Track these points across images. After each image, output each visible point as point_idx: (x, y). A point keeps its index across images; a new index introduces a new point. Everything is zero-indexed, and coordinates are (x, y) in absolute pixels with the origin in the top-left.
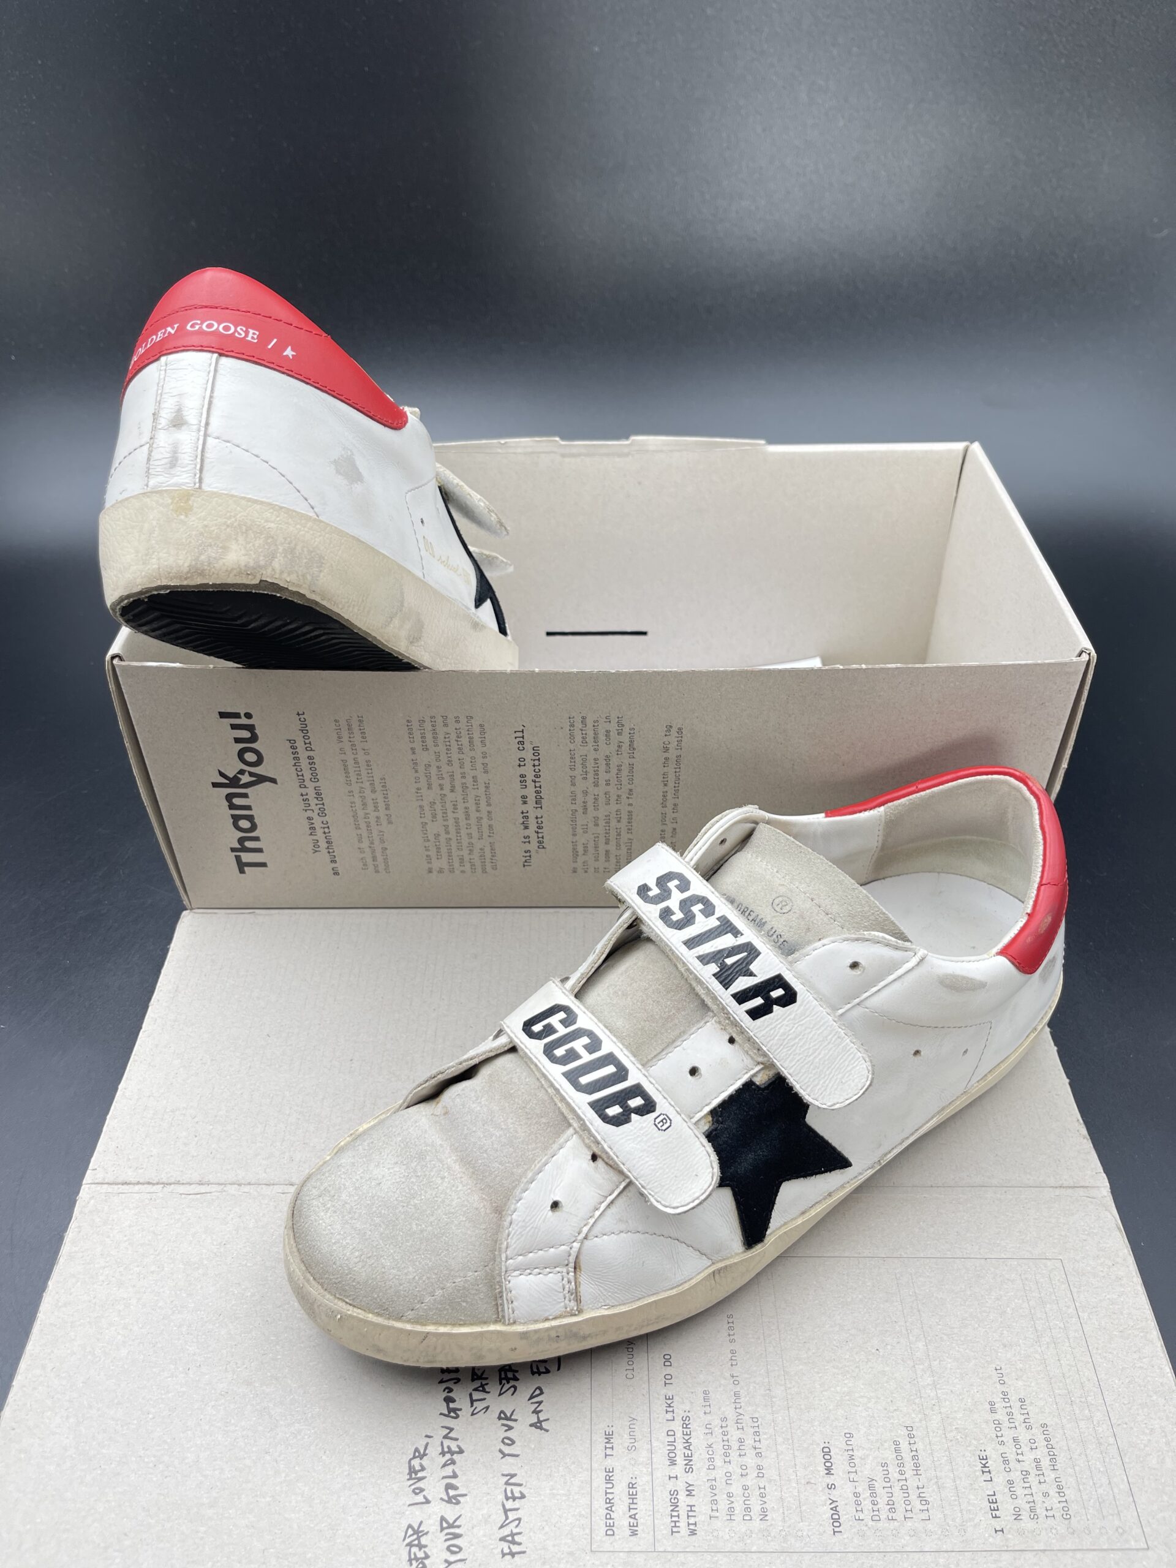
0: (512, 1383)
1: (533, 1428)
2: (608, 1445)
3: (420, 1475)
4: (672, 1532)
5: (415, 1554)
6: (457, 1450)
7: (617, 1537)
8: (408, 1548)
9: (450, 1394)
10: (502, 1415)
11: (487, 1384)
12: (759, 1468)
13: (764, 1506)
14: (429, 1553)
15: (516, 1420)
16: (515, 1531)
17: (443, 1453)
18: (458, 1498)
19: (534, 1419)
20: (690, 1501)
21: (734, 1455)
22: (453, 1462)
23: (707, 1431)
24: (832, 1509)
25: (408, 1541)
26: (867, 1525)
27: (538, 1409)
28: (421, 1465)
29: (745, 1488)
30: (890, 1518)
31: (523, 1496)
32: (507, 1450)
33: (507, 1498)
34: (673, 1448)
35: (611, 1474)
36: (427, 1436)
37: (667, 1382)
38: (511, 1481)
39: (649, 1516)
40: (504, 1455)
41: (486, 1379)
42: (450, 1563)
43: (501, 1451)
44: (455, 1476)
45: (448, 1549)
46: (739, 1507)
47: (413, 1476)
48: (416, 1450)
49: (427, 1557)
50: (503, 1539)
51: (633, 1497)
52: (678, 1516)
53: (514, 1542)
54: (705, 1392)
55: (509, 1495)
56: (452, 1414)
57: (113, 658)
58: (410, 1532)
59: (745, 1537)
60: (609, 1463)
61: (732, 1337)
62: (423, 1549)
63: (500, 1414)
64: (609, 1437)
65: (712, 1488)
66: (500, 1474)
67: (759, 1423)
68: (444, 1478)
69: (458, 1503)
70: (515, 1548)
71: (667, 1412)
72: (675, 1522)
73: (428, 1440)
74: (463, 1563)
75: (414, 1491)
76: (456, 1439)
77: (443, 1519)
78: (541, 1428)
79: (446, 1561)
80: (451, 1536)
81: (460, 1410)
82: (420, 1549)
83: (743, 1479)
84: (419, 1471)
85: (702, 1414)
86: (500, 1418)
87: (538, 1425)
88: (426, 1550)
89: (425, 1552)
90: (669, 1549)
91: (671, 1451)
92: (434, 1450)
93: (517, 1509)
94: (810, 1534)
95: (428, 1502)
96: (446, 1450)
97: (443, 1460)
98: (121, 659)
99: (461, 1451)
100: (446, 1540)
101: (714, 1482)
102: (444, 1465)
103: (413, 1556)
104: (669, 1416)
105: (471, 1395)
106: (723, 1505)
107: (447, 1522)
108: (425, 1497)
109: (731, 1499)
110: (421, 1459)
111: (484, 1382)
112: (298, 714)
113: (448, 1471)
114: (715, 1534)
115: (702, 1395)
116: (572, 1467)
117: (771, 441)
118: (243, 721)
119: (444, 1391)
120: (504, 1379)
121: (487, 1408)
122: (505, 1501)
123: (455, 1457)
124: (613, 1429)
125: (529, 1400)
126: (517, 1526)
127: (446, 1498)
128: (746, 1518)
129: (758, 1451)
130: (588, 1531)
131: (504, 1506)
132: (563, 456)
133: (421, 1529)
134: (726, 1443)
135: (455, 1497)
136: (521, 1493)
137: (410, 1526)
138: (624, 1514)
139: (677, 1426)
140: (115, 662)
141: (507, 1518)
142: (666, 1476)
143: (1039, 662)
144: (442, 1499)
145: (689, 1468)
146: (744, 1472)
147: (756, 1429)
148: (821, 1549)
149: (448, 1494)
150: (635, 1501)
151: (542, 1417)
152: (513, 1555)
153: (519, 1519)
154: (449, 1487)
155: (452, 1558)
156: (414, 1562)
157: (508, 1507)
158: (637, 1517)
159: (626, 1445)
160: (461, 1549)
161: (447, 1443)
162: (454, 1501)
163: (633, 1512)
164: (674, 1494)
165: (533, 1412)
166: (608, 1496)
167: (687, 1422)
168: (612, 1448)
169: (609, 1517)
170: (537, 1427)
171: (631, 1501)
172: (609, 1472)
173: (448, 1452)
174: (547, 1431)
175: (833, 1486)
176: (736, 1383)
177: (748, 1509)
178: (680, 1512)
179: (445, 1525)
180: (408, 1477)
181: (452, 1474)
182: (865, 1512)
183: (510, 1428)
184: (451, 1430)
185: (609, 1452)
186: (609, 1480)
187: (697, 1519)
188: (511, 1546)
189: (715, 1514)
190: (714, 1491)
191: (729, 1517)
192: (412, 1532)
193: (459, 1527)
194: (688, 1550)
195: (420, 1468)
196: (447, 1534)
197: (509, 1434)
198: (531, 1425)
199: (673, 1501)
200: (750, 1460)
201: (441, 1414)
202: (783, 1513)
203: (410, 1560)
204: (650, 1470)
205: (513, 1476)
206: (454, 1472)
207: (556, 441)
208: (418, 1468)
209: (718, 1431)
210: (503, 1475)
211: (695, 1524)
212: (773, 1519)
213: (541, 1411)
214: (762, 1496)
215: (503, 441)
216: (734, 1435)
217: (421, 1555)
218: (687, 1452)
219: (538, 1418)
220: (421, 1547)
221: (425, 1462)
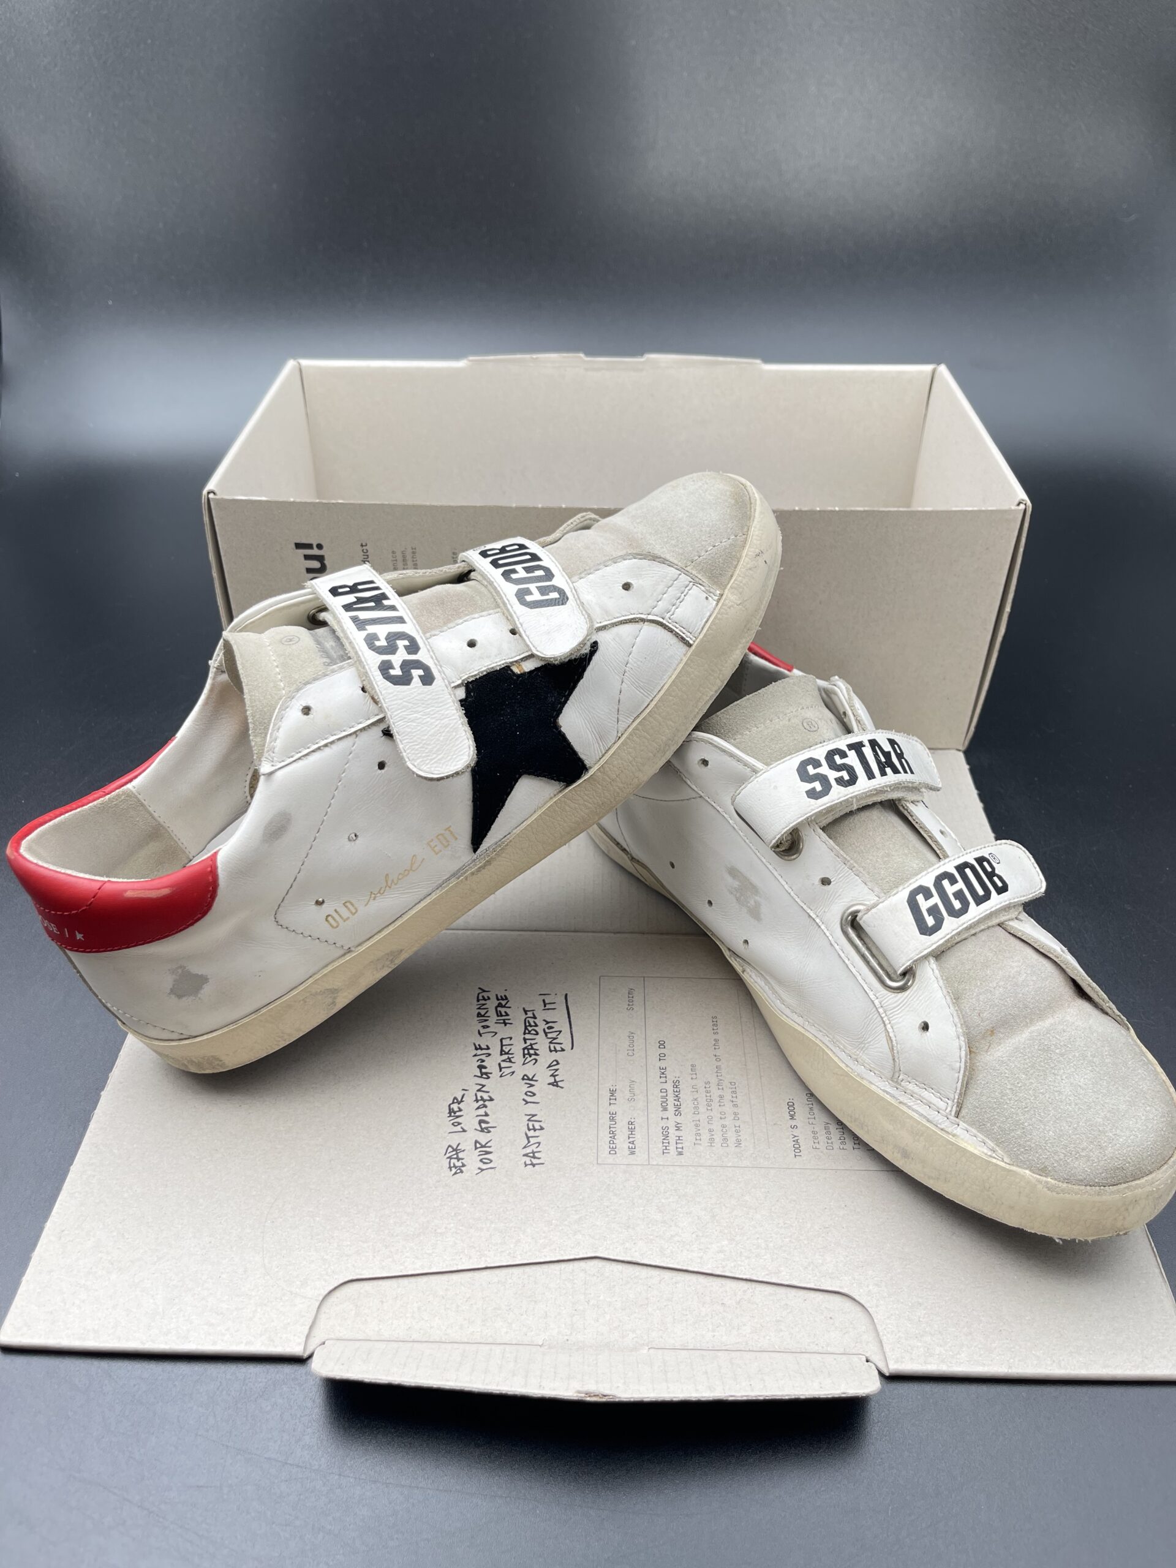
0: (533, 1057)
1: (551, 1086)
2: (611, 1098)
3: (458, 1114)
4: (663, 1153)
5: (454, 1164)
6: (489, 1098)
7: (618, 1155)
8: (449, 1160)
9: (483, 1064)
10: (525, 1077)
11: (513, 1057)
12: (735, 1114)
13: (739, 1138)
14: (466, 1164)
15: (536, 1081)
16: (535, 1150)
17: (477, 1101)
18: (489, 1129)
19: (552, 1080)
20: (678, 1133)
21: (715, 1105)
22: (485, 1106)
23: (694, 1090)
24: (794, 1141)
25: (448, 1155)
26: (822, 1152)
27: (555, 1074)
28: (459, 1108)
29: (724, 1126)
30: (841, 1148)
31: (542, 1128)
32: (529, 1099)
33: (529, 1130)
34: (665, 1100)
35: (614, 1116)
36: (463, 1090)
37: (661, 1058)
38: (532, 1119)
39: (645, 1142)
40: (527, 1102)
41: (512, 1054)
42: (482, 1170)
43: (524, 1100)
44: (486, 1115)
45: (481, 1161)
46: (718, 1138)
47: (453, 1114)
48: (455, 1098)
49: (464, 1165)
50: (526, 1155)
51: (632, 1131)
52: (669, 1143)
53: (534, 1157)
54: (692, 1066)
55: (531, 1127)
56: (484, 1076)
57: (209, 493)
58: (450, 1149)
59: (723, 1157)
60: (613, 1109)
61: (715, 1031)
62: (460, 1161)
63: (524, 1076)
64: (612, 1093)
65: (697, 1126)
66: (523, 1115)
67: (736, 1085)
68: (477, 1116)
69: (489, 1132)
70: (535, 1161)
71: (661, 1077)
72: (666, 1147)
73: (464, 1092)
74: (493, 1170)
75: (453, 1124)
76: (488, 1092)
77: (476, 1142)
78: (557, 1086)
79: (479, 1168)
80: (483, 1153)
81: (491, 1073)
82: (458, 1161)
83: (722, 1120)
84: (458, 1111)
85: (690, 1080)
86: (523, 1079)
87: (555, 1084)
88: (463, 1161)
89: (462, 1163)
90: (661, 1163)
91: (663, 1102)
92: (469, 1098)
93: (537, 1137)
94: (776, 1156)
95: (464, 1131)
96: (479, 1098)
97: (477, 1105)
98: (214, 493)
99: (491, 1100)
100: (479, 1155)
101: (698, 1122)
102: (478, 1108)
103: (452, 1165)
104: (663, 1080)
105: (499, 1064)
106: (705, 1136)
107: (480, 1144)
108: (462, 1128)
109: (713, 1133)
110: (459, 1104)
111: (510, 1056)
112: (362, 545)
113: (482, 1111)
114: (699, 1154)
115: (690, 1067)
116: (583, 1111)
117: (767, 360)
118: (315, 552)
119: (478, 1061)
120: (527, 1054)
121: (513, 1073)
122: (527, 1131)
123: (486, 1103)
124: (617, 1087)
125: (547, 1068)
126: (537, 1147)
127: (479, 1129)
128: (724, 1145)
129: (735, 1103)
130: (595, 1151)
131: (526, 1134)
132: (587, 370)
133: (458, 1148)
134: (709, 1098)
135: (487, 1128)
136: (540, 1126)
137: (449, 1146)
138: (624, 1141)
139: (669, 1087)
140: (211, 496)
141: (529, 1142)
142: (659, 1117)
143: (983, 509)
144: (476, 1129)
145: (678, 1111)
146: (723, 1117)
147: (734, 1090)
148: (785, 1166)
149: (481, 1126)
150: (633, 1133)
151: (558, 1079)
152: (534, 1165)
153: (539, 1143)
154: (481, 1122)
155: (484, 1167)
156: (453, 1169)
157: (529, 1135)
158: (635, 1143)
159: (627, 1098)
160: (491, 1161)
161: (479, 1094)
162: (485, 1131)
163: (631, 1140)
164: (665, 1129)
165: (551, 1076)
166: (611, 1129)
167: (677, 1084)
168: (616, 1099)
169: (611, 1142)
170: (554, 1085)
171: (630, 1133)
172: (613, 1114)
173: (481, 1100)
174: (562, 1088)
175: (795, 1127)
176: (718, 1059)
177: (725, 1139)
178: (670, 1141)
179: (478, 1145)
180: (449, 1115)
181: (484, 1114)
182: (821, 1143)
183: (532, 1086)
184: (483, 1086)
185: (612, 1102)
186: (612, 1119)
187: (683, 1145)
188: (532, 1159)
189: (699, 1142)
190: (698, 1128)
191: (709, 1144)
192: (452, 1150)
193: (490, 1147)
194: (676, 1164)
195: (458, 1110)
196: (480, 1152)
197: (531, 1089)
198: (549, 1084)
199: (664, 1133)
200: (728, 1108)
201: (475, 1076)
202: (754, 1143)
203: (450, 1168)
204: (646, 1113)
205: (534, 1116)
206: (485, 1112)
207: (581, 357)
208: (456, 1109)
209: (702, 1090)
210: (526, 1115)
211: (682, 1148)
212: (746, 1146)
213: (557, 1075)
214: (737, 1131)
215: (535, 356)
216: (715, 1093)
217: (459, 1164)
218: (676, 1103)
219: (555, 1080)
220: (458, 1159)
221: (462, 1106)
